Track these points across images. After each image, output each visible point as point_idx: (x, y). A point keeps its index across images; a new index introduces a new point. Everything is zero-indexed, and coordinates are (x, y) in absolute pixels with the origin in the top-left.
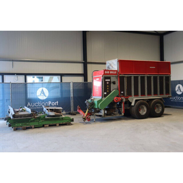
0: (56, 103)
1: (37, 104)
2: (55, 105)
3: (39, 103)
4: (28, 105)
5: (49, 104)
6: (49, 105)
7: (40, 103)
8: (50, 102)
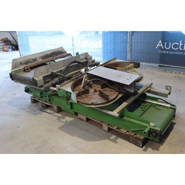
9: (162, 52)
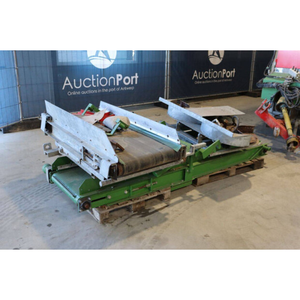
0: (134, 79)
1: (87, 83)
2: (132, 83)
3: (93, 80)
4: (65, 84)
5: (118, 80)
6: (118, 84)
7: (95, 77)
8: (121, 76)
9: (71, 94)
